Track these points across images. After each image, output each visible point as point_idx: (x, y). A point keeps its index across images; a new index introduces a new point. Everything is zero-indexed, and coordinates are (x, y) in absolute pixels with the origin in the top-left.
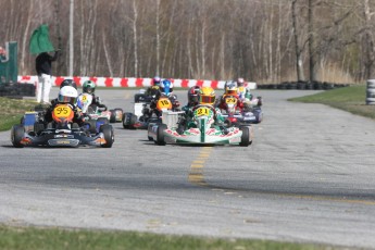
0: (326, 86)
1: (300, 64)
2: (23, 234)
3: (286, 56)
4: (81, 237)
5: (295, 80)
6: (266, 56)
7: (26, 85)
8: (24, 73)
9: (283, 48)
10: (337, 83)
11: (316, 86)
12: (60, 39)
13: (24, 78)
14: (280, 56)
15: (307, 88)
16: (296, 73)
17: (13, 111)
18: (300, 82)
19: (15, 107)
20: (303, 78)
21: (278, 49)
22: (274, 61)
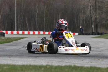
1: (93, 26)
3: (87, 25)
4: (48, 67)
9: (86, 22)
11: (98, 34)
14: (85, 25)
16: (91, 30)
18: (93, 32)
20: (94, 31)
21: (85, 22)
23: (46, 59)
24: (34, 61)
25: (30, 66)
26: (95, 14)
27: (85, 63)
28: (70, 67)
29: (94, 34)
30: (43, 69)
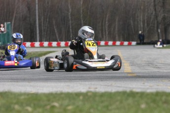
1: (159, 31)
3: (150, 29)
6: (140, 29)
9: (148, 25)
14: (147, 29)
21: (146, 25)
23: (87, 83)
24: (67, 86)
25: (62, 93)
26: (162, 11)
27: (148, 87)
28: (124, 93)
30: (81, 98)
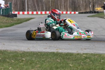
0: (98, 12)
1: (90, 6)
2: (22, 53)
3: (86, 4)
5: (89, 11)
6: (80, 4)
7: (14, 14)
8: (13, 11)
10: (101, 11)
11: (95, 12)
12: (23, 1)
13: (14, 12)
14: (84, 4)
15: (93, 13)
16: (89, 9)
17: (12, 21)
18: (90, 11)
19: (12, 20)
20: (91, 10)
21: (84, 2)
22: (83, 6)
29: (91, 12)
